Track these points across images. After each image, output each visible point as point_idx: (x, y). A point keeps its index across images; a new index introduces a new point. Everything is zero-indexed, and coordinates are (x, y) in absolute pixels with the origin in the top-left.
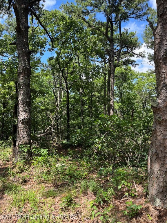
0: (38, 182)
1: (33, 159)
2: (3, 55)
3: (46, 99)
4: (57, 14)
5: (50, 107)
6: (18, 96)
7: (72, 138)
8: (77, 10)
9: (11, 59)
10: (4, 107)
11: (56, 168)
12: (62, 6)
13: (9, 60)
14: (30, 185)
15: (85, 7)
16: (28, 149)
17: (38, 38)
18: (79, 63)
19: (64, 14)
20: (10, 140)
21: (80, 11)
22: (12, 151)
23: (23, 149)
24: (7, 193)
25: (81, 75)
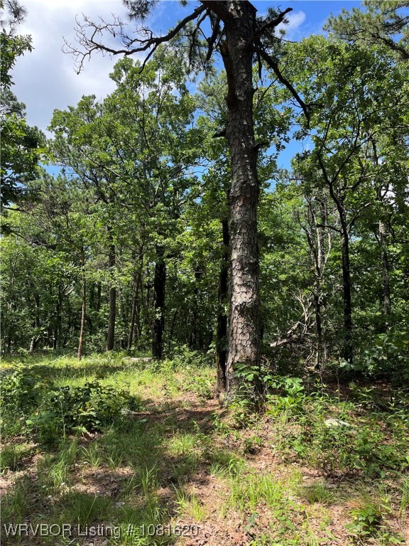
0: (283, 458)
1: (267, 400)
2: (196, 163)
3: (287, 256)
4: (316, 46)
5: (300, 274)
6: (231, 251)
7: (365, 356)
8: (370, 23)
9: (213, 169)
10: (197, 276)
11: (326, 431)
12: (330, 22)
13: (210, 172)
14: (264, 463)
15: (392, 11)
16: (255, 376)
17: (271, 112)
18: (376, 158)
19: (335, 42)
20: (212, 350)
21: (378, 24)
22: (216, 374)
23: (244, 374)
24: (215, 471)
25: (381, 187)
